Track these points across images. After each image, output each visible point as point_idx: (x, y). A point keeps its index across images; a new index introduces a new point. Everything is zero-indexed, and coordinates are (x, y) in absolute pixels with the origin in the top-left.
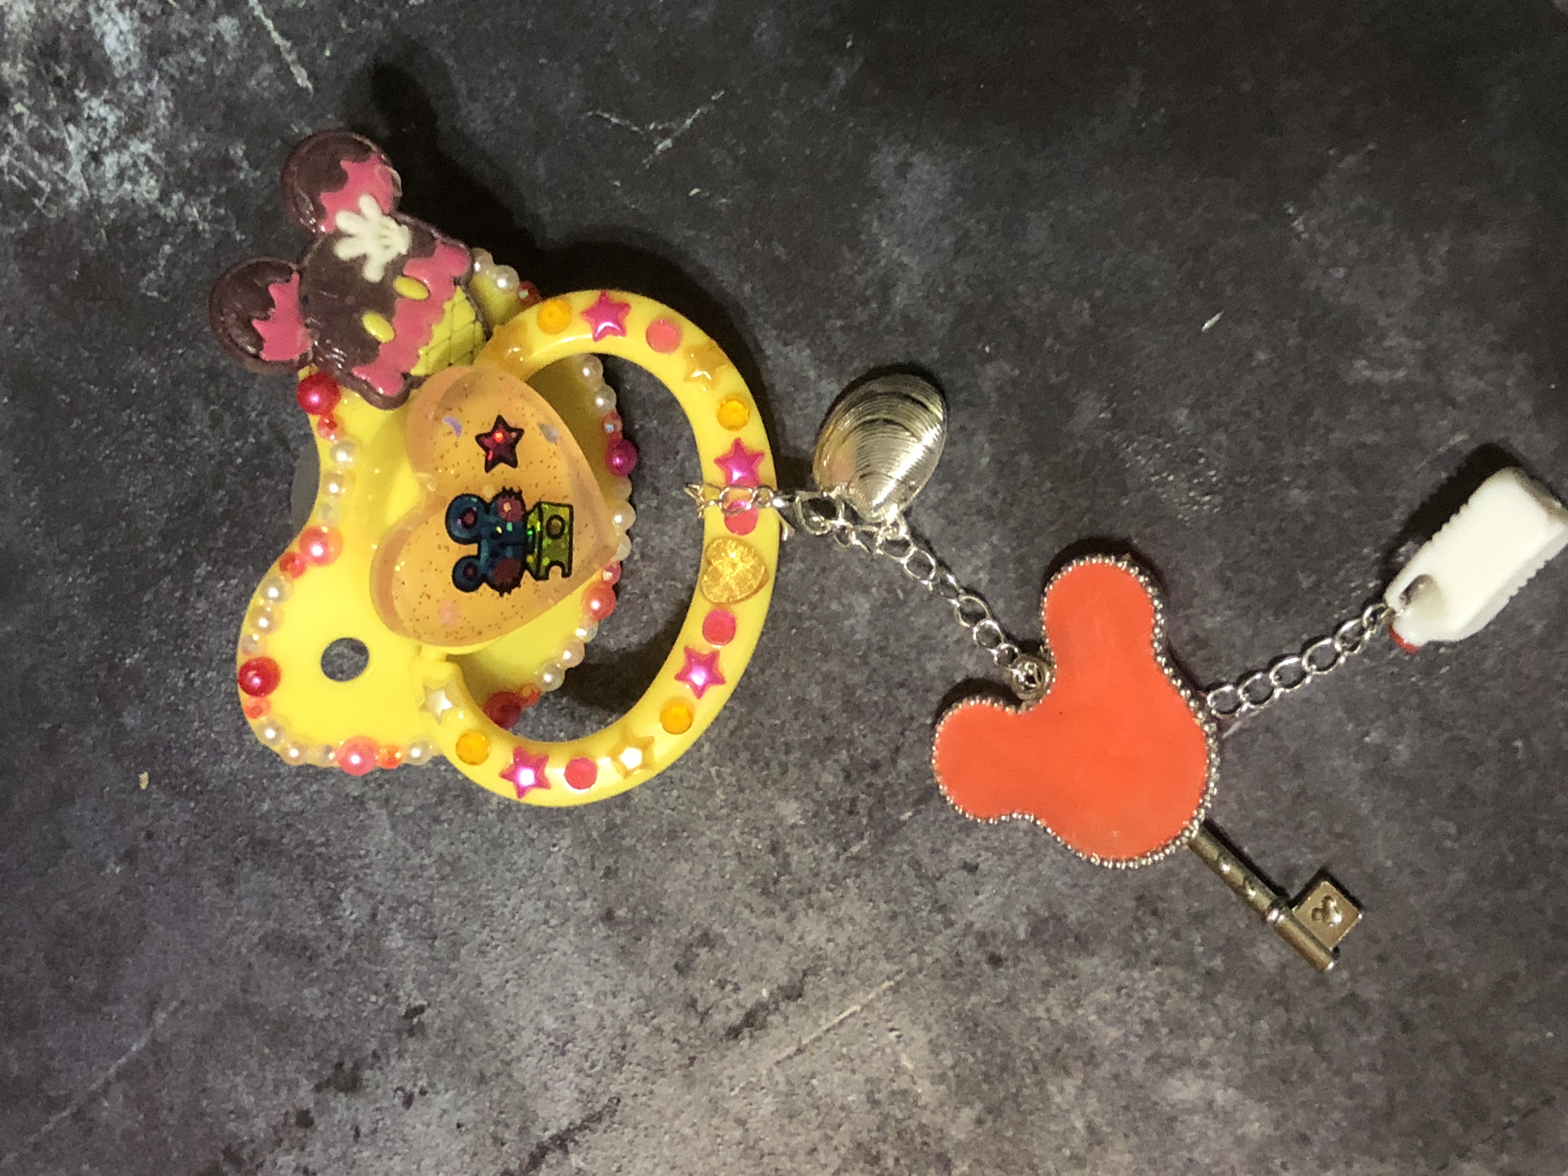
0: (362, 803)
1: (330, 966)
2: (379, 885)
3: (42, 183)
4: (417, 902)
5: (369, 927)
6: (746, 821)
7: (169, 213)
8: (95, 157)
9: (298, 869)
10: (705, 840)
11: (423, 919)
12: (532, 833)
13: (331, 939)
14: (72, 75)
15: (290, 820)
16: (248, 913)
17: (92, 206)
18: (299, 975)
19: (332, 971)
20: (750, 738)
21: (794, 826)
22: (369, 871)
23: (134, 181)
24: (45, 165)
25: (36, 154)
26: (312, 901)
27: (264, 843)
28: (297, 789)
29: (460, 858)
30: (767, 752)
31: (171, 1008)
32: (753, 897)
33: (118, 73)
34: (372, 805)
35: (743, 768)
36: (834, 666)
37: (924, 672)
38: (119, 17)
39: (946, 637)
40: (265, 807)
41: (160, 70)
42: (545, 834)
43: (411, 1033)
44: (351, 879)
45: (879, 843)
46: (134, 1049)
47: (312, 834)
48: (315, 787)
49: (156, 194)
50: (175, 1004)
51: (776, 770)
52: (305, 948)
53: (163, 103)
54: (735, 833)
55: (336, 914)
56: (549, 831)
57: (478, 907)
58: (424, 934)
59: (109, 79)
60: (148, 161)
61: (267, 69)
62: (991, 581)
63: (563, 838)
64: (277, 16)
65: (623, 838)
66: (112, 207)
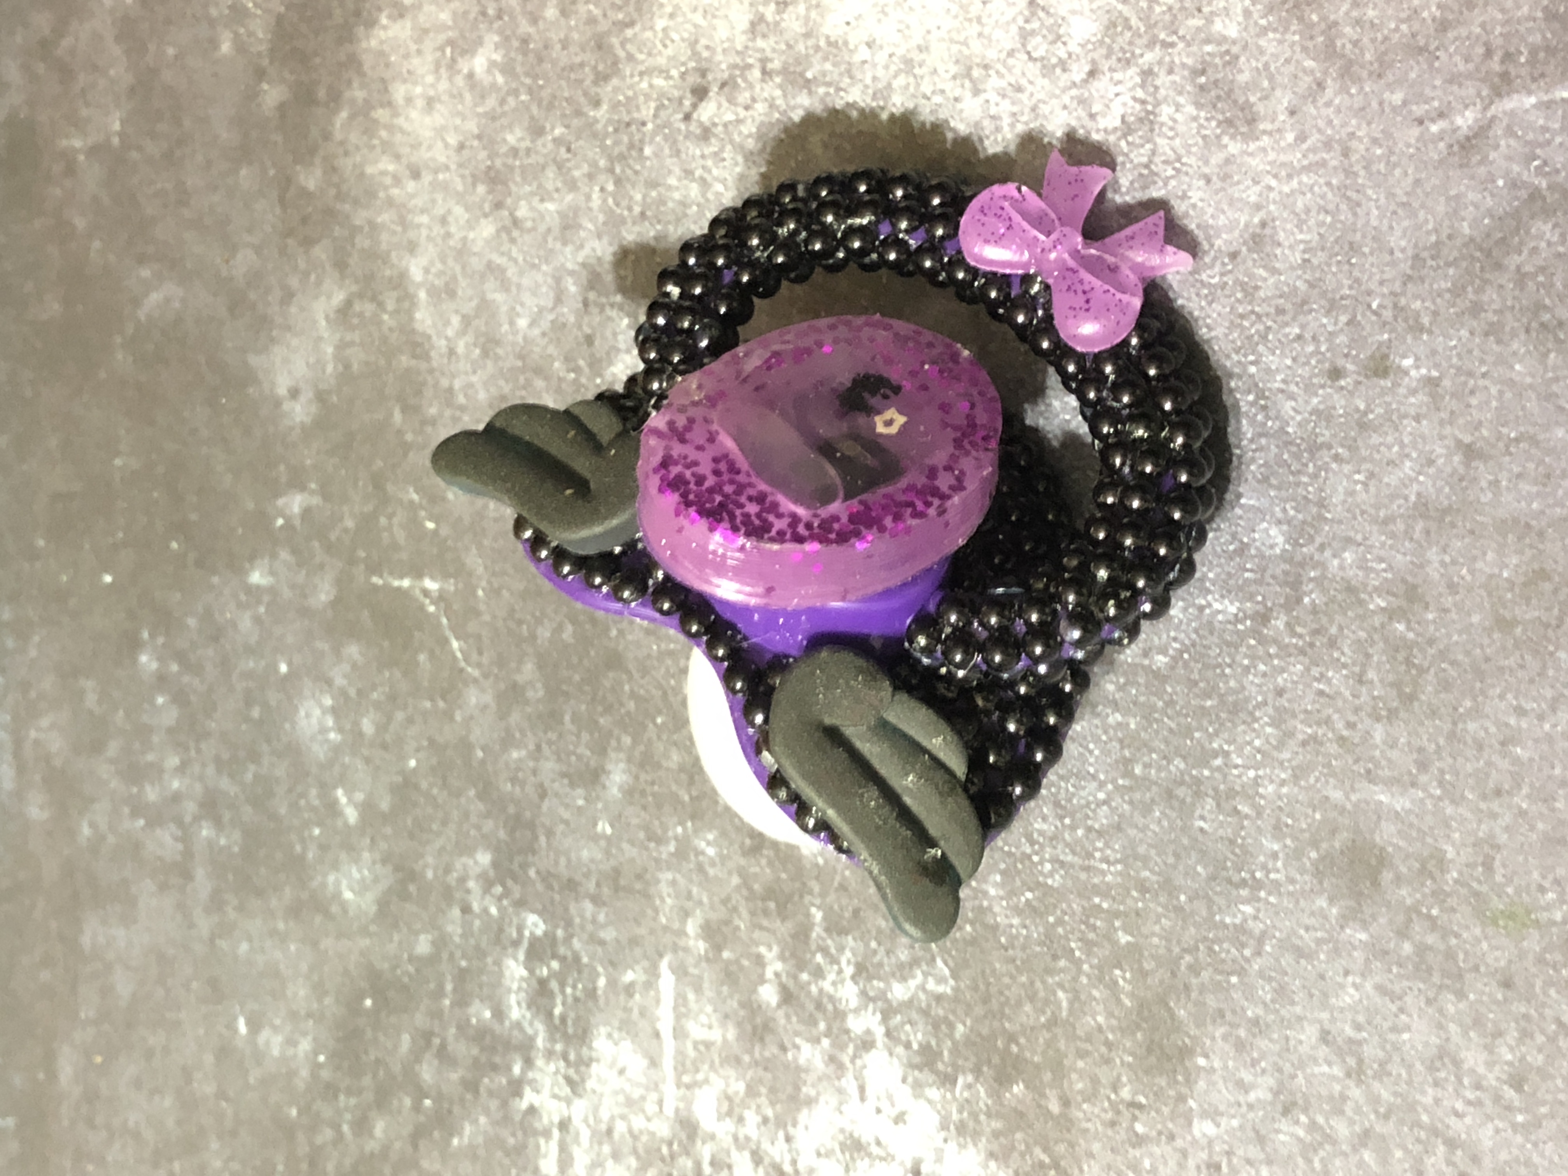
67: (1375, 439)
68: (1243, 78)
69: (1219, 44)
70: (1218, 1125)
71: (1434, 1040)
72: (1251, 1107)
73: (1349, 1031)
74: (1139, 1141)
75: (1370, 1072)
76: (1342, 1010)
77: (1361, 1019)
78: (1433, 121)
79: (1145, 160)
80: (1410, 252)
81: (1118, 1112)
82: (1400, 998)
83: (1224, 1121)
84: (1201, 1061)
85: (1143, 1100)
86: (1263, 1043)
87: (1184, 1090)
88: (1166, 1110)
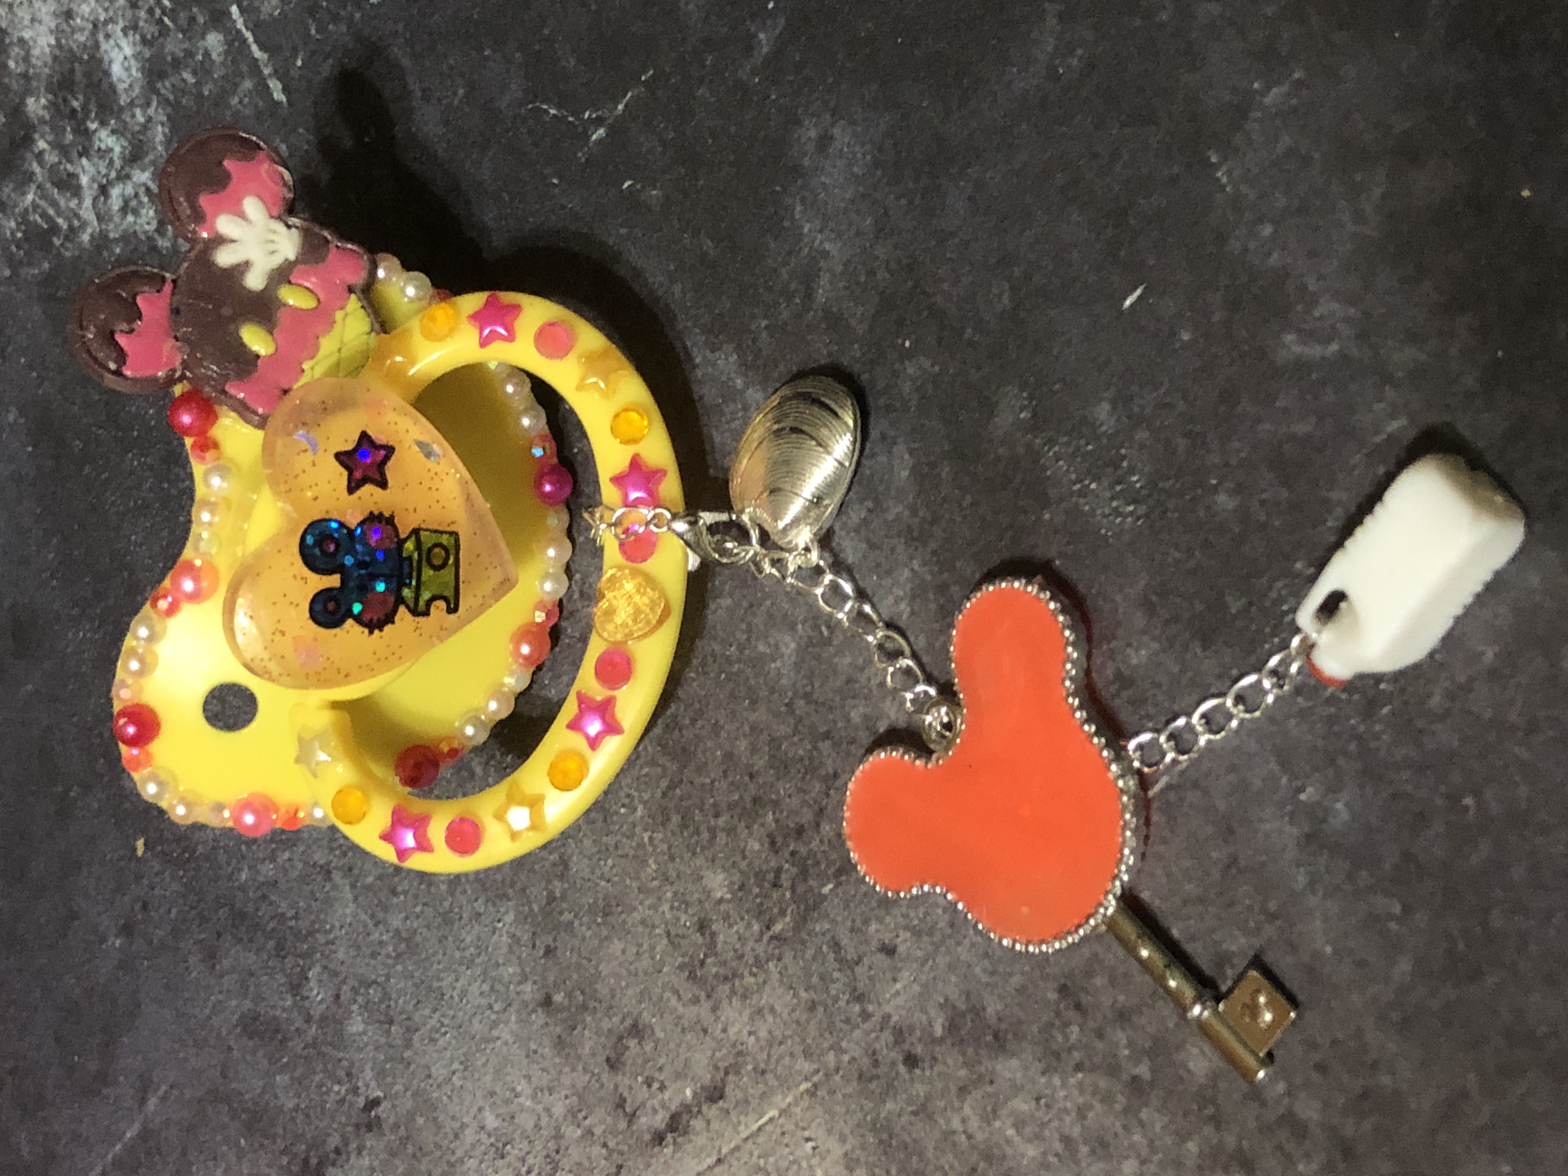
0: (329, 872)
1: (299, 1051)
2: (342, 963)
3: (60, 221)
4: (375, 982)
5: (334, 1008)
6: (675, 894)
7: (163, 243)
8: (104, 190)
9: (271, 944)
10: (637, 916)
11: (381, 1001)
12: (480, 906)
13: (299, 1023)
14: (85, 107)
15: (265, 889)
16: (228, 991)
17: (101, 241)
18: (273, 1060)
19: (301, 1057)
20: (681, 799)
21: (721, 901)
22: (334, 947)
23: (136, 212)
24: (62, 203)
25: (56, 190)
26: (283, 980)
27: (243, 915)
28: (273, 858)
29: (415, 931)
30: (698, 816)
31: (160, 1093)
32: (680, 980)
33: (123, 100)
34: (337, 876)
35: (674, 834)
36: (760, 715)
37: (848, 720)
38: (124, 43)
39: (869, 679)
40: (244, 877)
41: (158, 94)
42: (491, 909)
43: (369, 1128)
44: (318, 955)
45: (801, 921)
46: (128, 1135)
47: (283, 907)
48: (287, 855)
49: (154, 224)
50: (164, 1088)
51: (705, 835)
52: (277, 1031)
53: (160, 128)
54: (666, 907)
55: (306, 994)
56: (494, 904)
57: (430, 989)
58: (382, 1018)
59: (116, 109)
60: (148, 190)
61: (248, 84)
62: (913, 613)
63: (507, 912)
64: (256, 27)
65: (561, 913)
66: (117, 240)
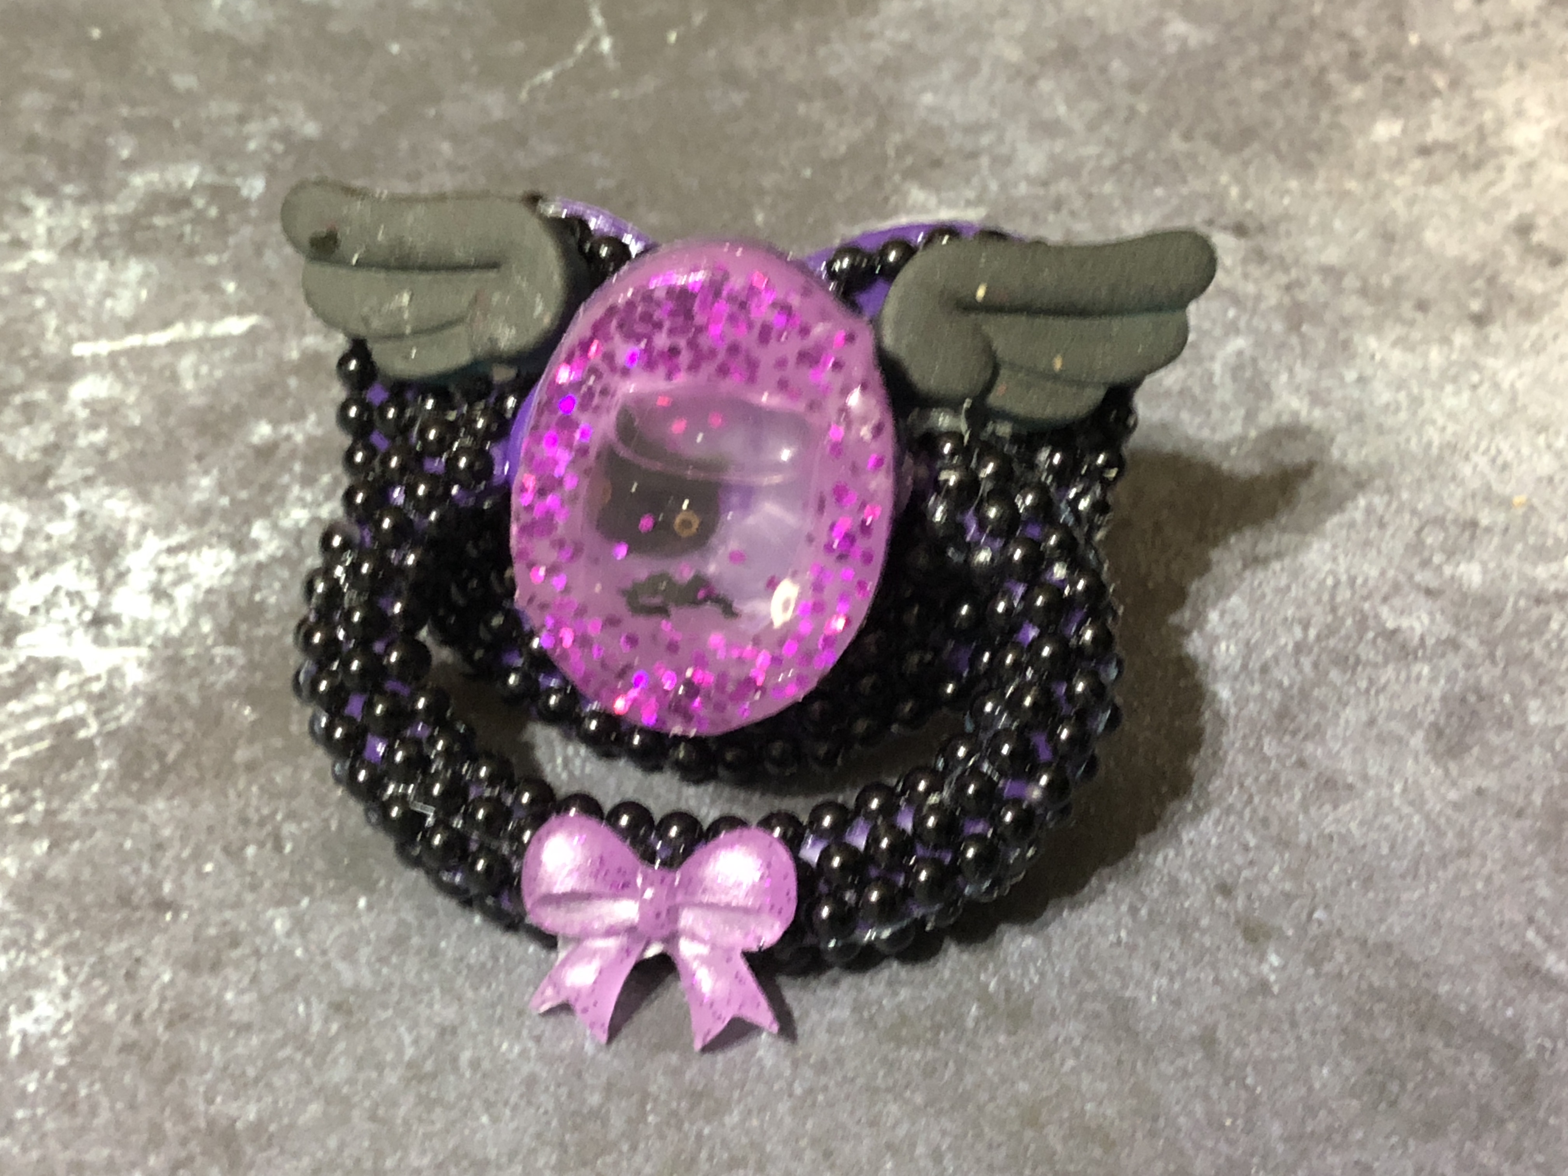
3: (66, 714)
8: (100, 621)
17: (168, 651)
41: (62, 489)
49: (229, 557)
53: (110, 502)
60: (173, 549)
61: (187, 362)
64: (133, 327)
66: (193, 624)
67: (1175, 943)
68: (1494, 738)
69: (1516, 707)
70: (288, 934)
71: (492, 1153)
72: (327, 966)
73: (466, 1056)
74: (234, 853)
75: (423, 1090)
76: (489, 1043)
77: (486, 1065)
78: (1538, 932)
79: (1363, 657)
80: (1390, 939)
81: (262, 823)
82: (529, 1103)
83: (296, 940)
84: (362, 903)
85: (288, 848)
86: (412, 965)
87: (319, 890)
88: (285, 875)
